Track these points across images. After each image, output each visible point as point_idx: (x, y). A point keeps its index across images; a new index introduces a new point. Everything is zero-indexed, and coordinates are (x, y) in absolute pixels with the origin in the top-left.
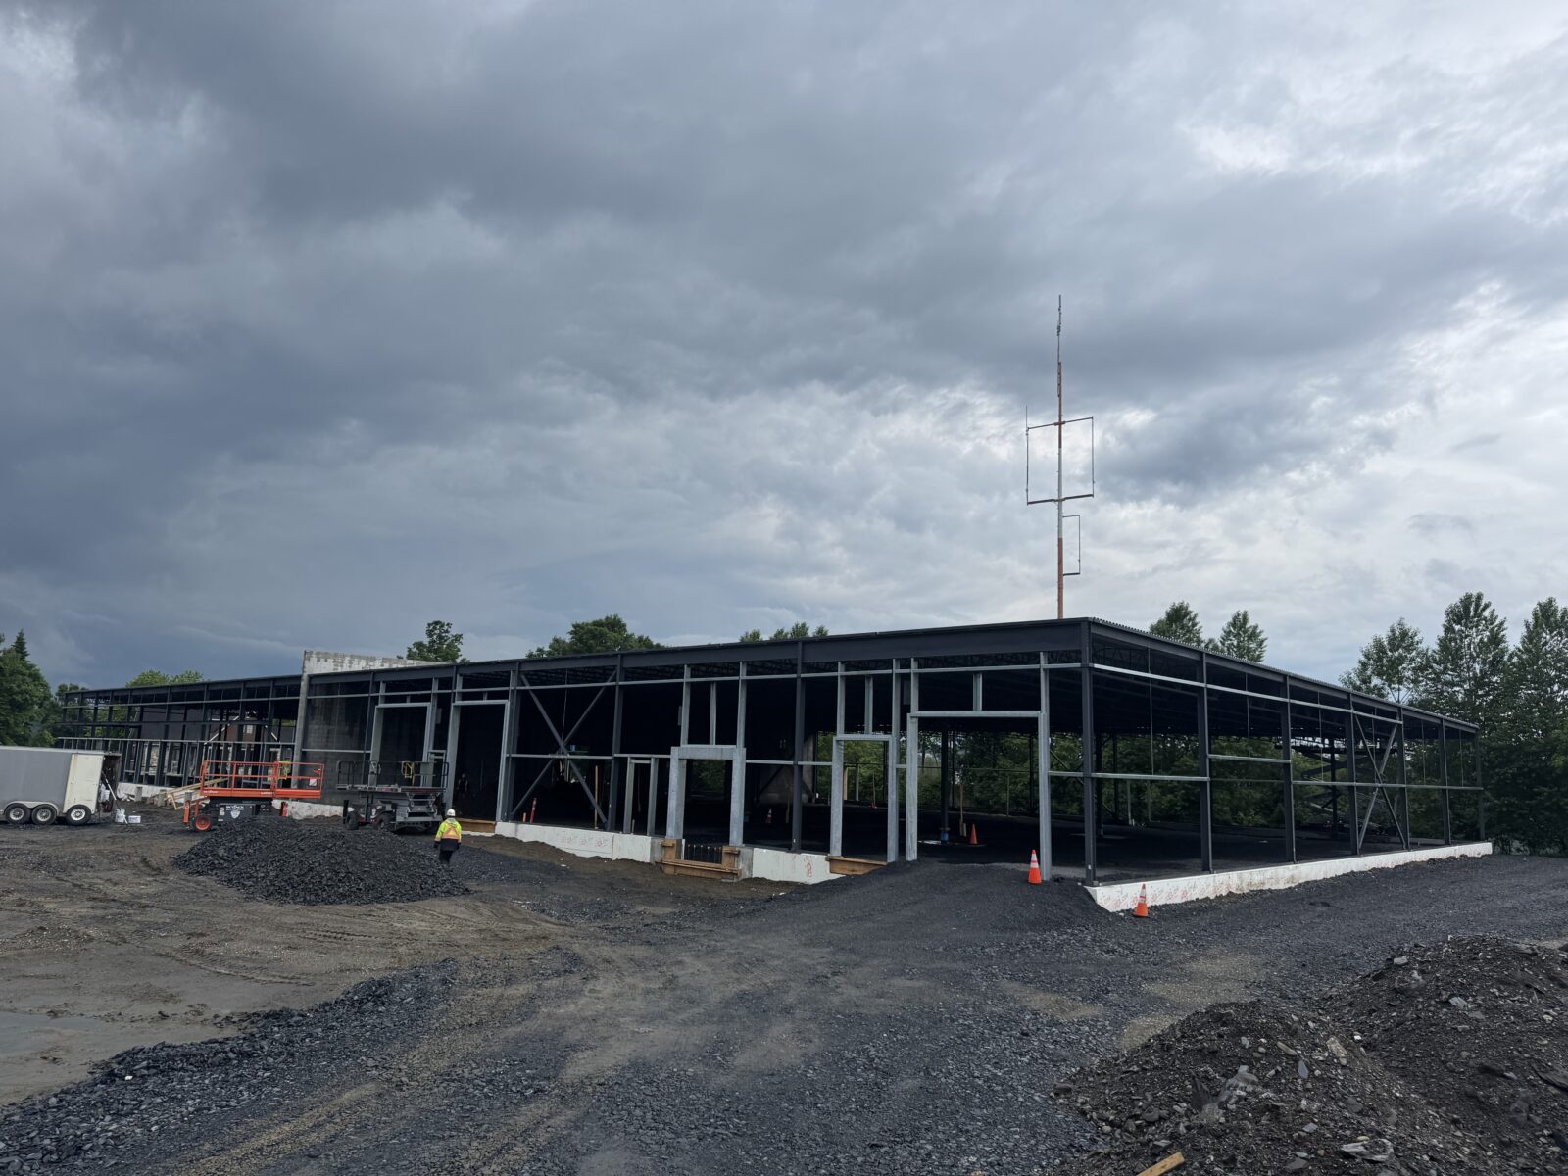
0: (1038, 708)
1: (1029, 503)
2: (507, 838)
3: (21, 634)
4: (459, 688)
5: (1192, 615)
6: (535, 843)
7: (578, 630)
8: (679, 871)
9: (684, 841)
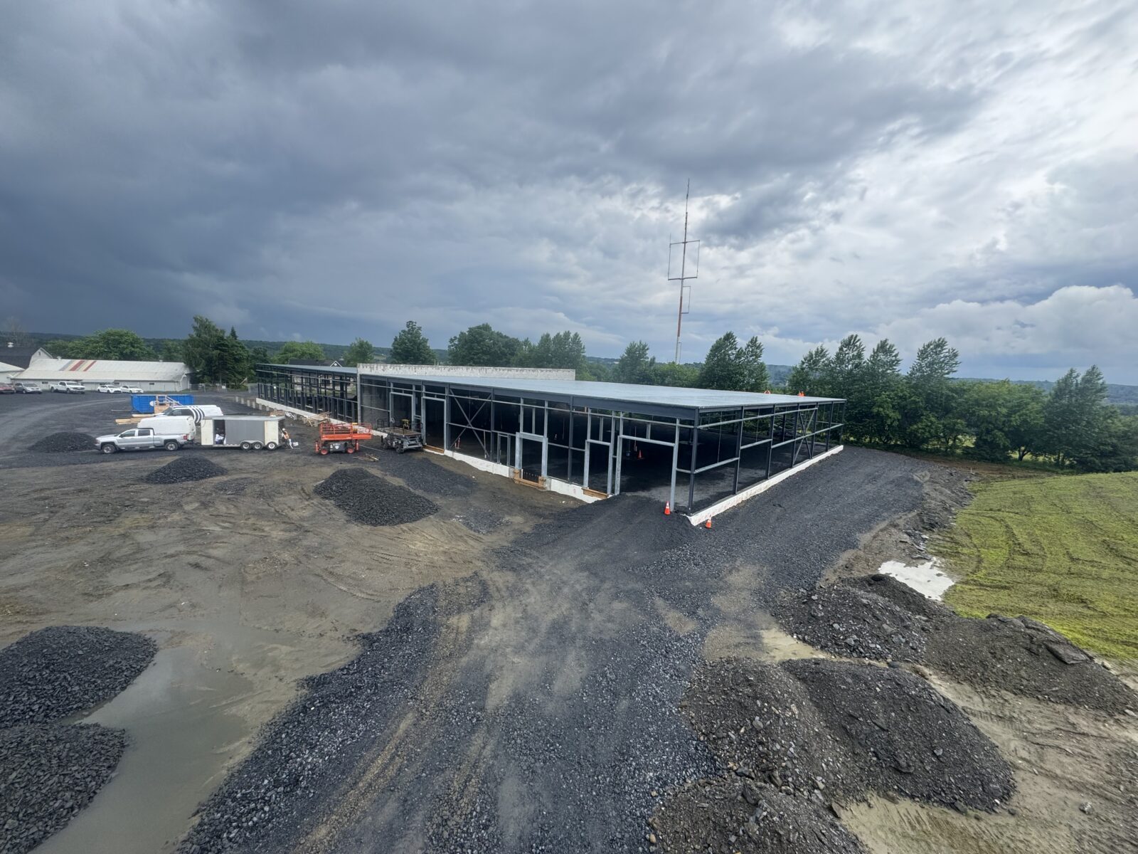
0: (674, 442)
1: (669, 280)
2: (449, 457)
3: (233, 328)
4: (424, 391)
5: (734, 337)
6: (461, 461)
7: (471, 330)
8: (520, 483)
9: (522, 470)
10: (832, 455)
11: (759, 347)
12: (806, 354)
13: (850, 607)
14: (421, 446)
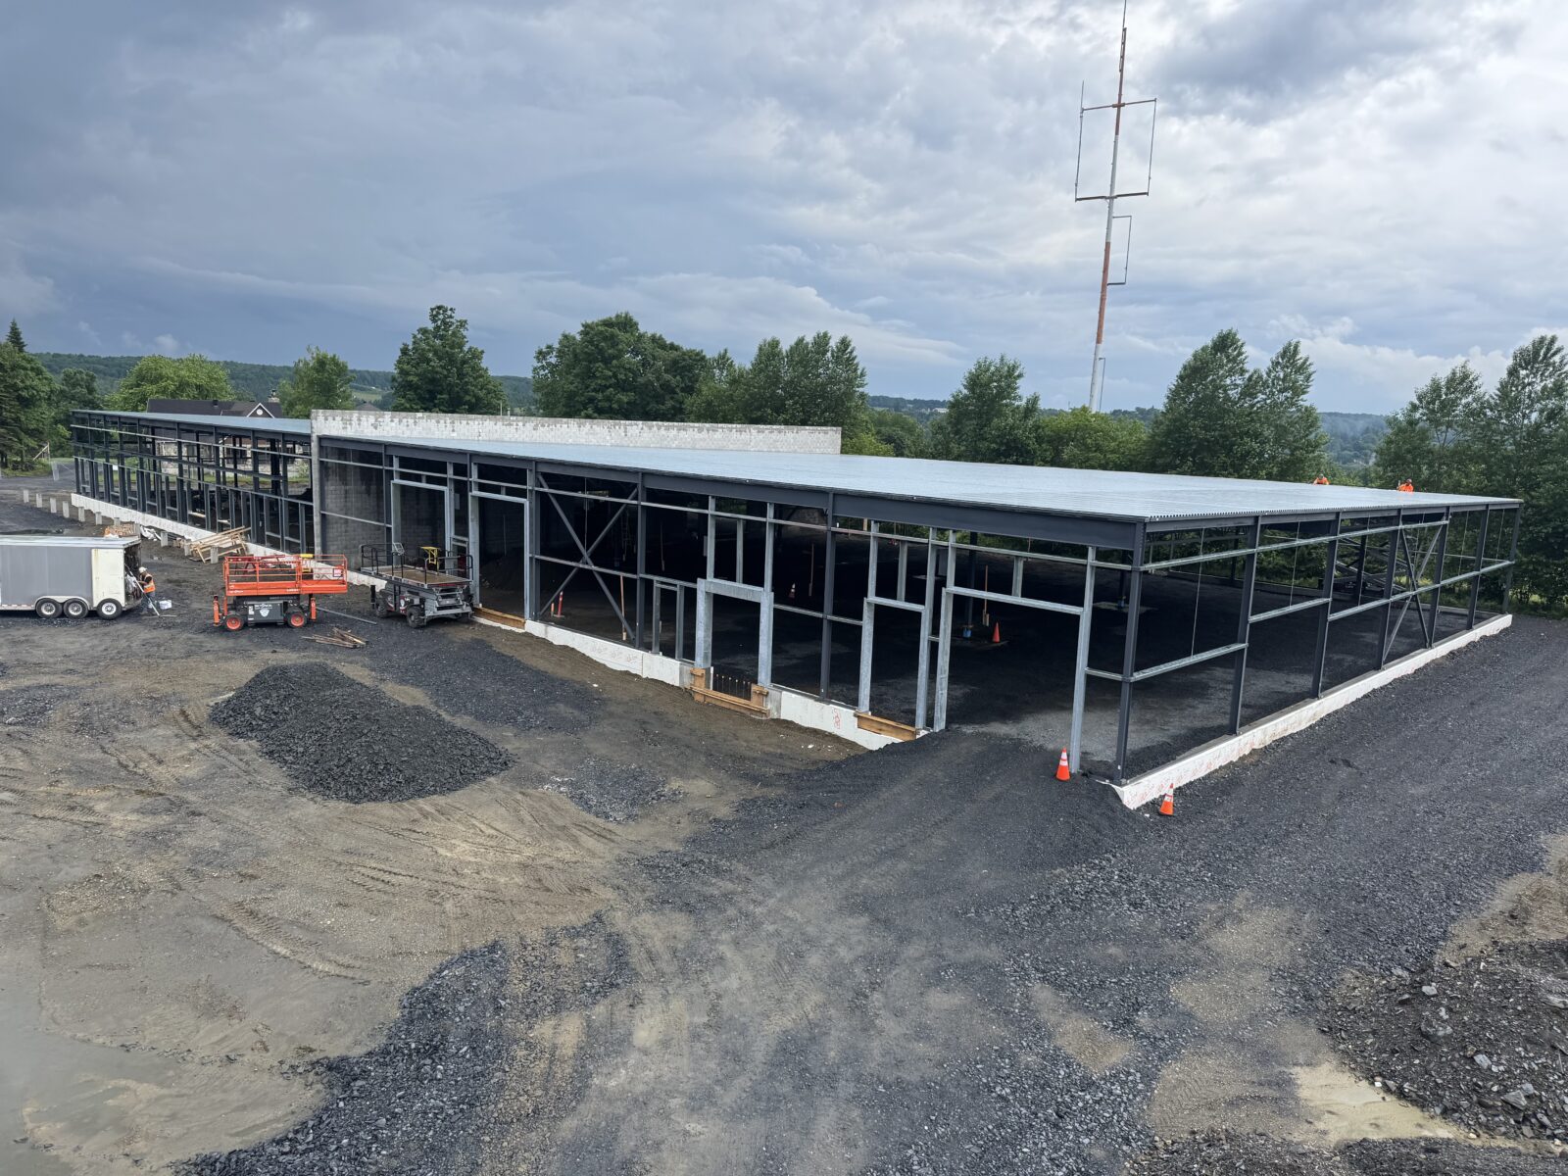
0: (1081, 604)
1: (1077, 200)
2: (538, 638)
3: (14, 324)
4: (475, 477)
5: (1239, 343)
6: (566, 647)
8: (708, 700)
9: (712, 669)
10: (1484, 638)
11: (1301, 369)
12: (1424, 384)
13: (1519, 1014)
14: (468, 609)
